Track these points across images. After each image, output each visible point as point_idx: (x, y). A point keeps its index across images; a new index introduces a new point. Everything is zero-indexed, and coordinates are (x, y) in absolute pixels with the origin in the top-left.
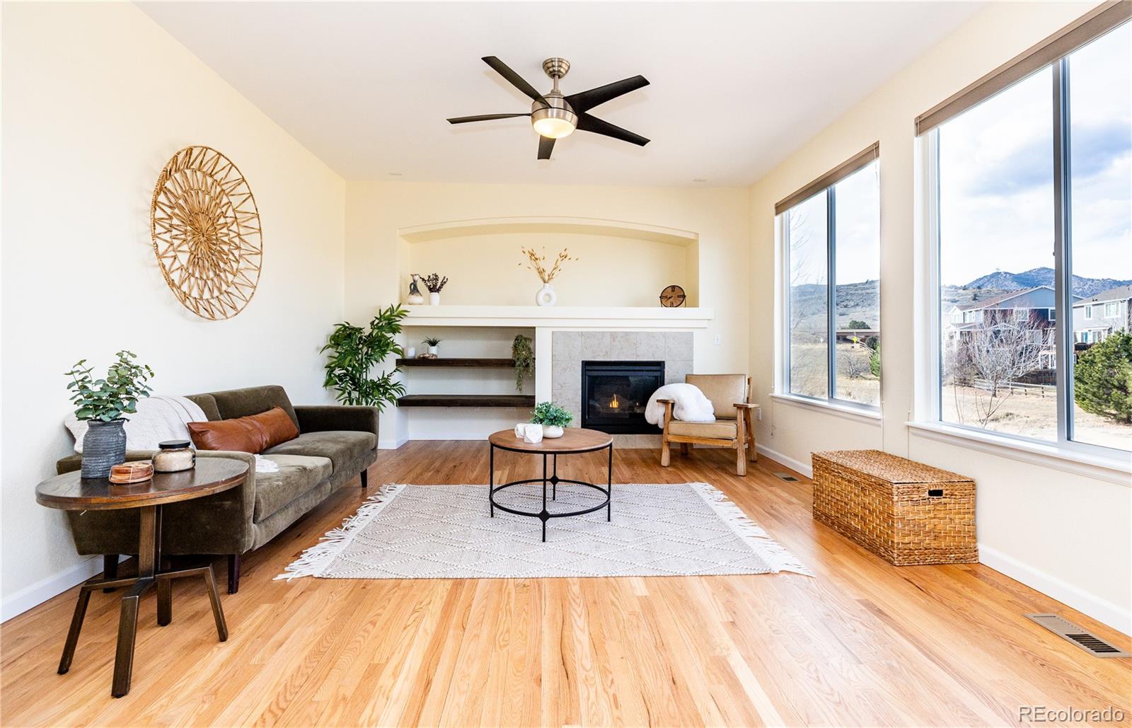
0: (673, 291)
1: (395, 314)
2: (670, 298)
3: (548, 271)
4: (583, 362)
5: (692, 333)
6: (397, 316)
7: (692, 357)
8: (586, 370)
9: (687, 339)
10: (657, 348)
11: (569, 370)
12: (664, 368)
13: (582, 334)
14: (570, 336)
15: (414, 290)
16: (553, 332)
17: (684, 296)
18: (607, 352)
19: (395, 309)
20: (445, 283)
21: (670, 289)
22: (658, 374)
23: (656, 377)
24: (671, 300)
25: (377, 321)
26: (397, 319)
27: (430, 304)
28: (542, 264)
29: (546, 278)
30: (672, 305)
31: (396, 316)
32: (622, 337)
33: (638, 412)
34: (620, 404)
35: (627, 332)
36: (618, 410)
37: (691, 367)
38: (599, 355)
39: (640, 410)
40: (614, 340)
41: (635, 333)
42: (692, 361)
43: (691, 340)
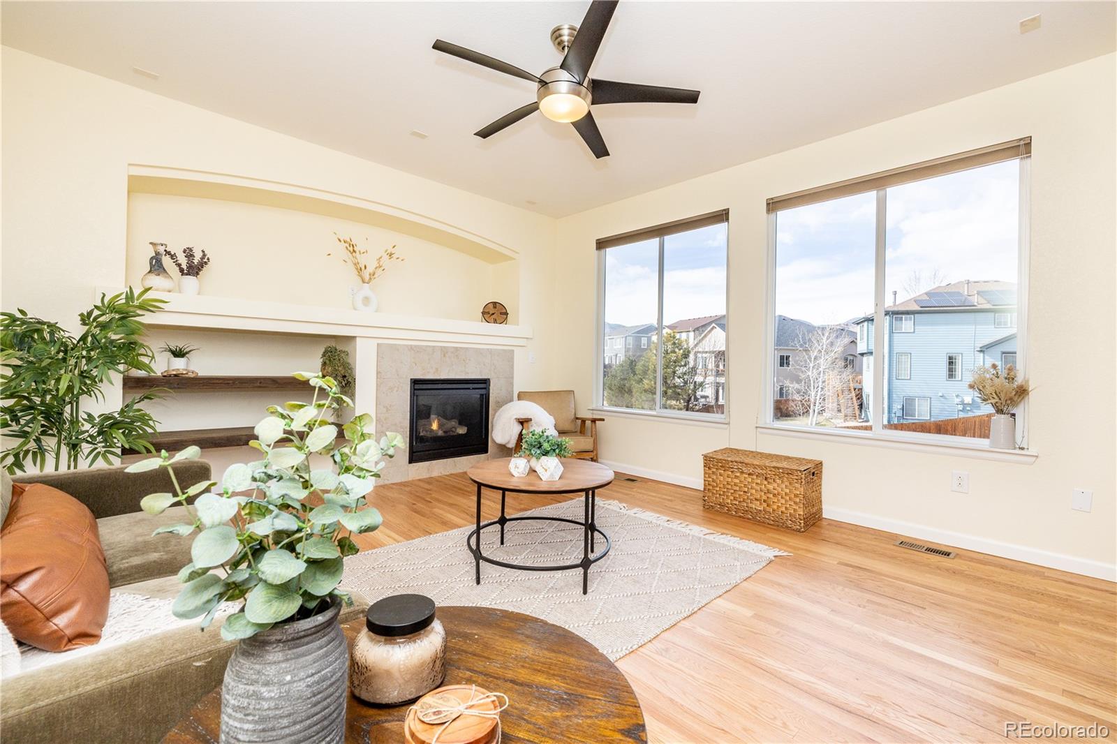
0: (495, 307)
1: (136, 303)
2: (493, 314)
3: (370, 269)
4: (411, 379)
5: (513, 351)
6: (141, 307)
7: (513, 374)
8: (415, 389)
9: (508, 356)
10: (484, 365)
11: (396, 389)
12: (489, 385)
13: (411, 348)
14: (398, 350)
15: (156, 266)
16: (378, 344)
17: (506, 314)
18: (437, 369)
19: (136, 295)
20: (206, 263)
21: (491, 306)
22: (483, 392)
23: (482, 395)
24: (493, 316)
25: (96, 313)
26: (139, 312)
27: (180, 292)
28: (362, 260)
29: (367, 277)
30: (495, 321)
31: (136, 307)
32: (452, 352)
33: (460, 433)
34: (440, 426)
35: (457, 348)
36: (440, 433)
37: (512, 384)
38: (428, 372)
39: (462, 430)
40: (444, 356)
41: (464, 348)
42: (513, 378)
43: (513, 358)
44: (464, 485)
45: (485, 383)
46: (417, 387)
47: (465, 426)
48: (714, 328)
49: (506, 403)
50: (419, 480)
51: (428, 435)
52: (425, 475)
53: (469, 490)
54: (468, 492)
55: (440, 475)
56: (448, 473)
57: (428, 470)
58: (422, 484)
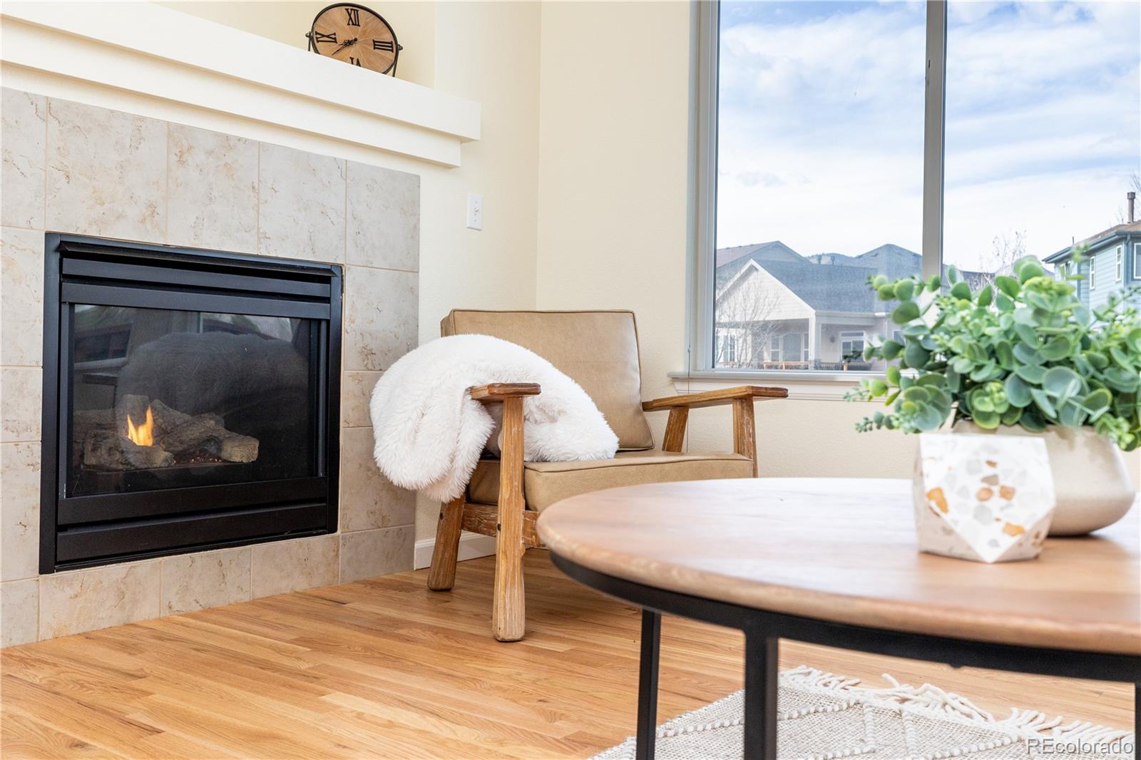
0: (355, 22)
2: (349, 43)
4: (50, 235)
5: (416, 178)
7: (416, 256)
8: (63, 278)
9: (402, 194)
10: (323, 215)
12: (340, 289)
17: (394, 48)
21: (341, 14)
24: (349, 50)
32: (210, 153)
33: (237, 459)
34: (161, 433)
35: (227, 137)
36: (161, 458)
37: (413, 291)
38: (120, 216)
39: (241, 451)
40: (181, 162)
41: (253, 143)
42: (415, 271)
43: (415, 203)
44: (271, 647)
45: (326, 280)
46: (73, 266)
47: (255, 435)
48: (752, 269)
49: (396, 358)
50: (87, 636)
51: (114, 462)
52: (106, 616)
53: (304, 666)
54: (304, 675)
55: (165, 613)
56: (196, 608)
57: (122, 595)
58: (98, 653)
